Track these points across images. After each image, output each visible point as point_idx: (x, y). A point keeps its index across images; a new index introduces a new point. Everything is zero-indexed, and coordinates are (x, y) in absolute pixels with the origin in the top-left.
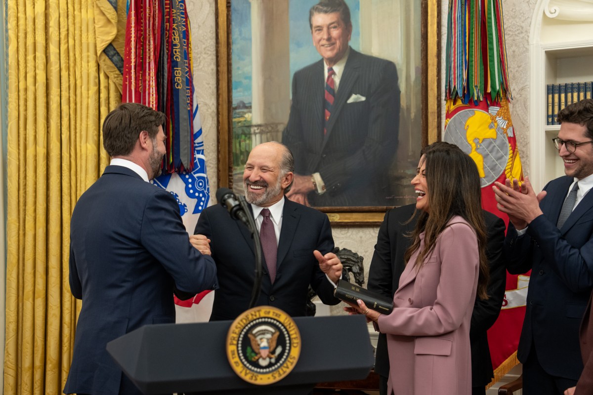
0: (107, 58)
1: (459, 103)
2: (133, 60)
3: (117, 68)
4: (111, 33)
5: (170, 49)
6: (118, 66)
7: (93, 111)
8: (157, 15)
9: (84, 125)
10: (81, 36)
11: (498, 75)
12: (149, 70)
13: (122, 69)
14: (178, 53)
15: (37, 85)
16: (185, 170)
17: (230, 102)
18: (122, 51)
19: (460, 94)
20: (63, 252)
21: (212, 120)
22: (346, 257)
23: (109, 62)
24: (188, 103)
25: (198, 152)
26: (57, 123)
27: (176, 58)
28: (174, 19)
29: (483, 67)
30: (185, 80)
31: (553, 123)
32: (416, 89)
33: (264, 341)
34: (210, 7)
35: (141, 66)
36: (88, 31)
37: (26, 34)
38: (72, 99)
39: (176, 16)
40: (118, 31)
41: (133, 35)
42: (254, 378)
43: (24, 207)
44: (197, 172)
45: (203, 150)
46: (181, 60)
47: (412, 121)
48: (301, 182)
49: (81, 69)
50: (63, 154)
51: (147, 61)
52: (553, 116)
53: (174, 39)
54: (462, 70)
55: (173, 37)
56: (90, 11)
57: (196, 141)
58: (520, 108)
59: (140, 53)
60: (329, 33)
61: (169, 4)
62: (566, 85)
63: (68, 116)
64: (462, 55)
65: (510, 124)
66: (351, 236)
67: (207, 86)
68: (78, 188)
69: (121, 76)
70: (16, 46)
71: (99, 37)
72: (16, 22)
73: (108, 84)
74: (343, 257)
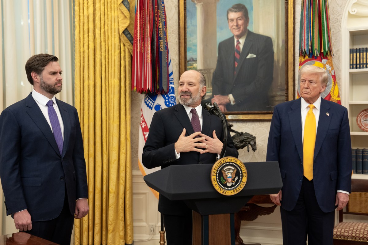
0: (124, 35)
1: (307, 57)
2: (138, 37)
3: (129, 40)
4: (127, 23)
5: (157, 30)
6: (130, 39)
7: (117, 63)
8: (151, 13)
9: (113, 70)
10: (111, 24)
11: (327, 43)
12: (147, 41)
13: (132, 41)
14: (161, 33)
15: (89, 50)
16: (165, 93)
17: (185, 58)
18: (132, 32)
19: (308, 53)
20: (103, 134)
21: (177, 67)
22: (247, 137)
23: (125, 38)
24: (166, 58)
25: (171, 83)
26: (100, 69)
27: (161, 35)
28: (159, 16)
29: (319, 39)
30: (165, 46)
31: (353, 68)
32: (282, 51)
33: (229, 174)
34: (175, 9)
35: (143, 39)
36: (115, 22)
37: (84, 24)
38: (107, 57)
39: (161, 14)
40: (130, 22)
41: (138, 24)
42: (224, 192)
43: (83, 112)
44: (171, 94)
45: (173, 82)
46: (163, 36)
47: (280, 67)
48: (222, 99)
49: (111, 41)
50: (102, 85)
51: (146, 37)
52: (353, 65)
53: (160, 26)
54: (309, 40)
55: (159, 25)
56: (116, 12)
57: (170, 78)
58: (336, 61)
59: (142, 33)
60: (237, 23)
61: (157, 8)
62: (360, 49)
63: (105, 66)
64: (309, 33)
65: (332, 69)
66: (248, 127)
67: (174, 50)
68: (110, 102)
69: (131, 45)
70: (79, 30)
71: (121, 25)
72: (79, 18)
73: (125, 49)
74: (245, 137)
